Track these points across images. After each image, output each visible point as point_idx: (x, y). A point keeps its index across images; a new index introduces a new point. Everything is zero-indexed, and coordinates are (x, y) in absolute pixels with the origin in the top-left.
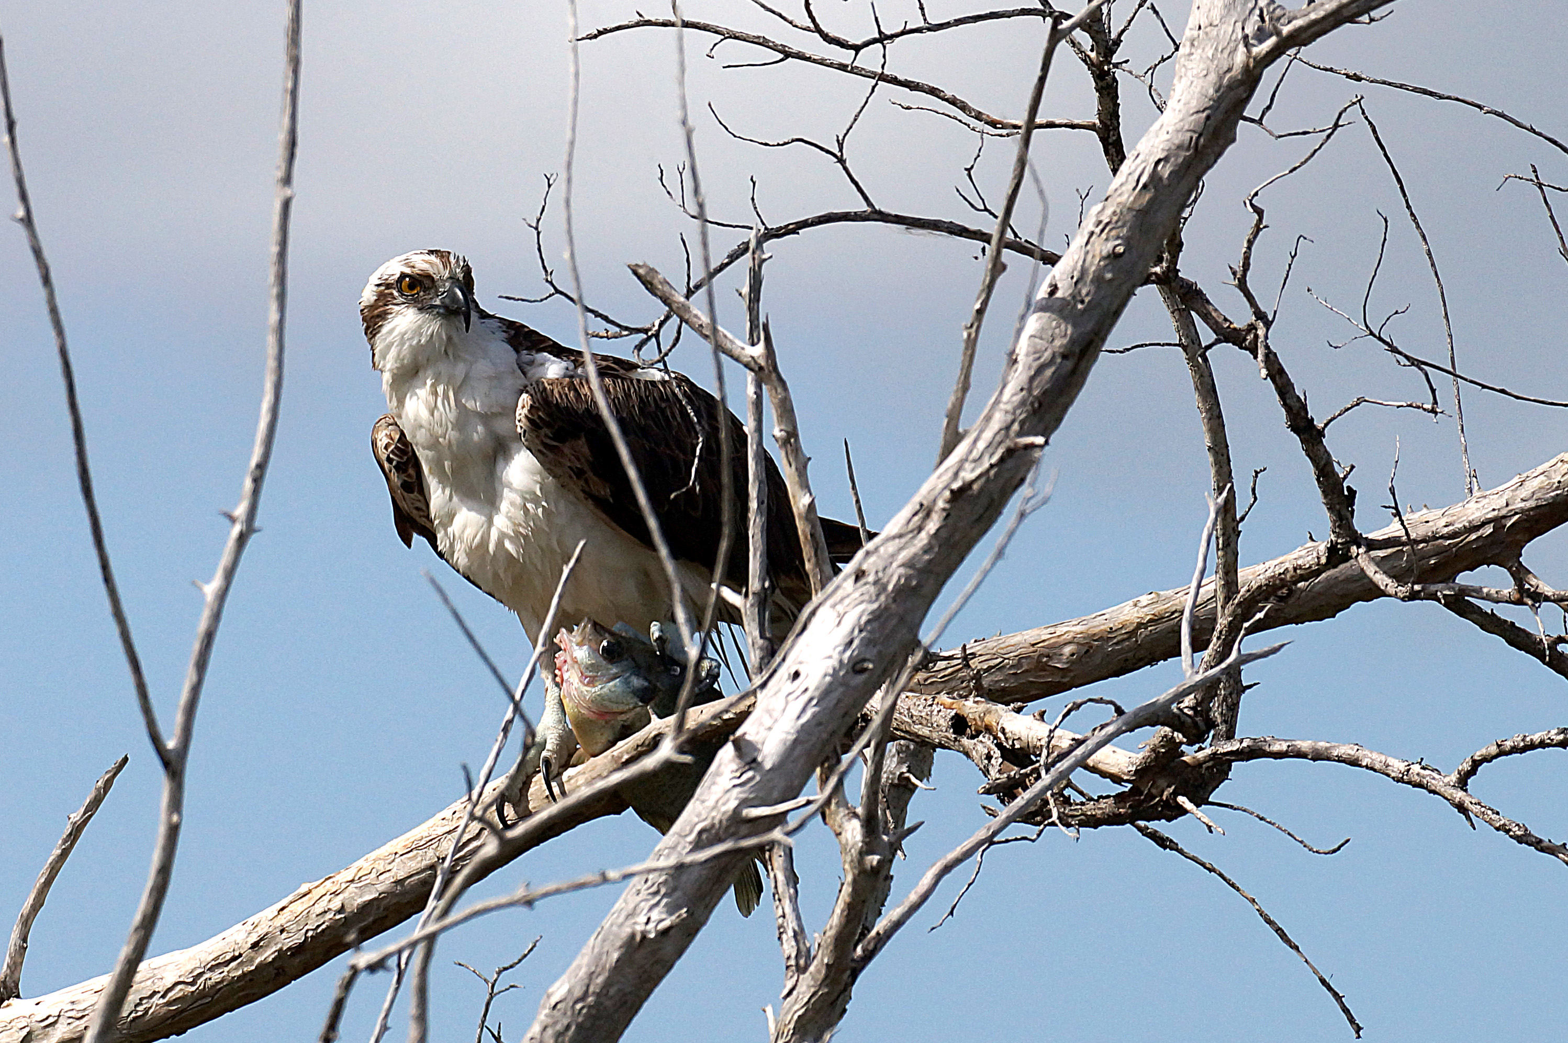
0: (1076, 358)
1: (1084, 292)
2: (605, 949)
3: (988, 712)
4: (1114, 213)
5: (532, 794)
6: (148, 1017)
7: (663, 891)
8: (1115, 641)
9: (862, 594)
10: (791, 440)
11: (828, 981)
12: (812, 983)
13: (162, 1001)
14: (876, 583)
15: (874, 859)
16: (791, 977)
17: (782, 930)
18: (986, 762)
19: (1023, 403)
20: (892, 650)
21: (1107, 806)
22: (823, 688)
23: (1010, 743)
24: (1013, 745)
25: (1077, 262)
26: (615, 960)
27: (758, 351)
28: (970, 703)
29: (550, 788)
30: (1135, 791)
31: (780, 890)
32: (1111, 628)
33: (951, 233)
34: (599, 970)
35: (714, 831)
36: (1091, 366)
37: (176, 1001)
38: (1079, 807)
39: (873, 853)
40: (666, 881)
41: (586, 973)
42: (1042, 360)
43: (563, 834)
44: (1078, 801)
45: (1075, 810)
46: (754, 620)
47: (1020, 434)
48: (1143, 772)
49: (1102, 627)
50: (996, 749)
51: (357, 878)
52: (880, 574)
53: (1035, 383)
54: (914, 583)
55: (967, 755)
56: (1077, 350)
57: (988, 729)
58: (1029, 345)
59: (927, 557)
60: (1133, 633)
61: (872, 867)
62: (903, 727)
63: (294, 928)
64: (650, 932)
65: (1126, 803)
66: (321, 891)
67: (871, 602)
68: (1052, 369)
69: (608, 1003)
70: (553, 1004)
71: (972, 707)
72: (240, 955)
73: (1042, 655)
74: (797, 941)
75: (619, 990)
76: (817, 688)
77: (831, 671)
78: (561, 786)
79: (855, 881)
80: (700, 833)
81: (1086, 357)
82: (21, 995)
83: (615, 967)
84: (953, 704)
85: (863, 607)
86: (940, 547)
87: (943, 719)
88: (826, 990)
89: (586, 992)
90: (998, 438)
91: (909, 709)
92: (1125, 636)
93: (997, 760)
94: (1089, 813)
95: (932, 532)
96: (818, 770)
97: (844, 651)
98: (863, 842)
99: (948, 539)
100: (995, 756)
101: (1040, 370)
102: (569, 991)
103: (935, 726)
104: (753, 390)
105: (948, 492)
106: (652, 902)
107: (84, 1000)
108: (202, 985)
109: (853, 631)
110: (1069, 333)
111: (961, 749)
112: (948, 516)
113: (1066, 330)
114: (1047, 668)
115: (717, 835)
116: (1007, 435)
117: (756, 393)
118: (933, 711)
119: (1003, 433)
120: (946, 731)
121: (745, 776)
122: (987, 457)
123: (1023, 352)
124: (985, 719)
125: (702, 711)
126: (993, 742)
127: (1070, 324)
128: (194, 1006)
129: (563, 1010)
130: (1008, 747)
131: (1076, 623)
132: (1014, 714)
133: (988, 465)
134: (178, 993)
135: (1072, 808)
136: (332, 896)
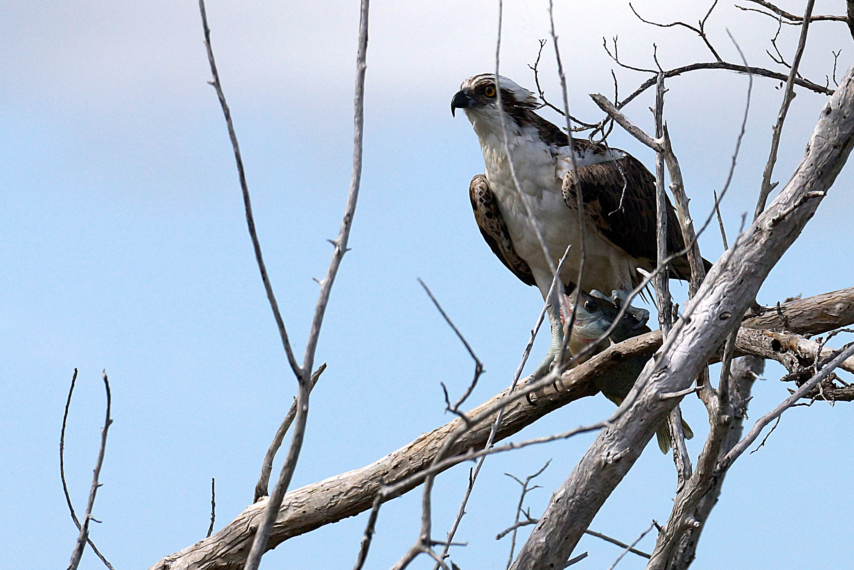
0: (841, 148)
1: (845, 112)
2: (585, 470)
3: (791, 338)
6: (337, 506)
7: (616, 438)
9: (725, 277)
10: (679, 190)
11: (701, 484)
12: (693, 485)
13: (345, 497)
14: (732, 270)
15: (726, 417)
16: (681, 481)
17: (676, 456)
18: (791, 365)
19: (813, 172)
20: (741, 307)
22: (703, 328)
23: (804, 355)
24: (805, 356)
25: (841, 96)
26: (590, 476)
27: (661, 141)
28: (782, 334)
31: (675, 434)
33: (764, 75)
34: (582, 481)
35: (644, 406)
36: (850, 152)
37: (352, 497)
38: (841, 389)
39: (725, 413)
40: (618, 433)
41: (575, 483)
42: (822, 149)
44: (840, 387)
47: (811, 189)
50: (796, 358)
51: (451, 430)
52: (735, 266)
53: (819, 162)
54: (753, 271)
55: (781, 362)
56: (842, 143)
57: (792, 348)
58: (815, 141)
59: (760, 256)
61: (724, 422)
62: (746, 347)
63: (417, 458)
64: (609, 461)
66: (431, 437)
67: (729, 281)
68: (828, 154)
69: (587, 499)
70: (556, 499)
71: (782, 336)
72: (387, 473)
73: (824, 309)
74: (684, 462)
75: (593, 492)
76: (700, 328)
77: (708, 319)
80: (636, 407)
81: (847, 147)
82: (269, 494)
83: (591, 479)
84: (773, 334)
85: (724, 284)
86: (767, 251)
87: (767, 342)
88: (700, 489)
89: (575, 493)
90: (799, 191)
91: (749, 337)
93: (796, 365)
94: (846, 393)
95: (763, 242)
97: (715, 307)
98: (719, 408)
99: (771, 246)
100: (796, 362)
101: (822, 154)
102: (566, 493)
103: (763, 346)
104: (658, 162)
105: (771, 221)
106: (611, 444)
107: (303, 497)
108: (367, 488)
109: (720, 297)
110: (837, 133)
111: (777, 359)
112: (771, 234)
113: (836, 132)
114: (827, 316)
115: (646, 407)
116: (804, 190)
117: (660, 164)
118: (762, 338)
119: (801, 188)
120: (769, 349)
121: (661, 376)
122: (793, 202)
123: (812, 144)
124: (791, 342)
125: (638, 339)
126: (794, 355)
127: (838, 129)
128: (362, 500)
129: (562, 503)
130: (802, 357)
131: (842, 291)
132: (806, 340)
133: (793, 206)
134: (353, 493)
135: (837, 390)
136: (437, 440)
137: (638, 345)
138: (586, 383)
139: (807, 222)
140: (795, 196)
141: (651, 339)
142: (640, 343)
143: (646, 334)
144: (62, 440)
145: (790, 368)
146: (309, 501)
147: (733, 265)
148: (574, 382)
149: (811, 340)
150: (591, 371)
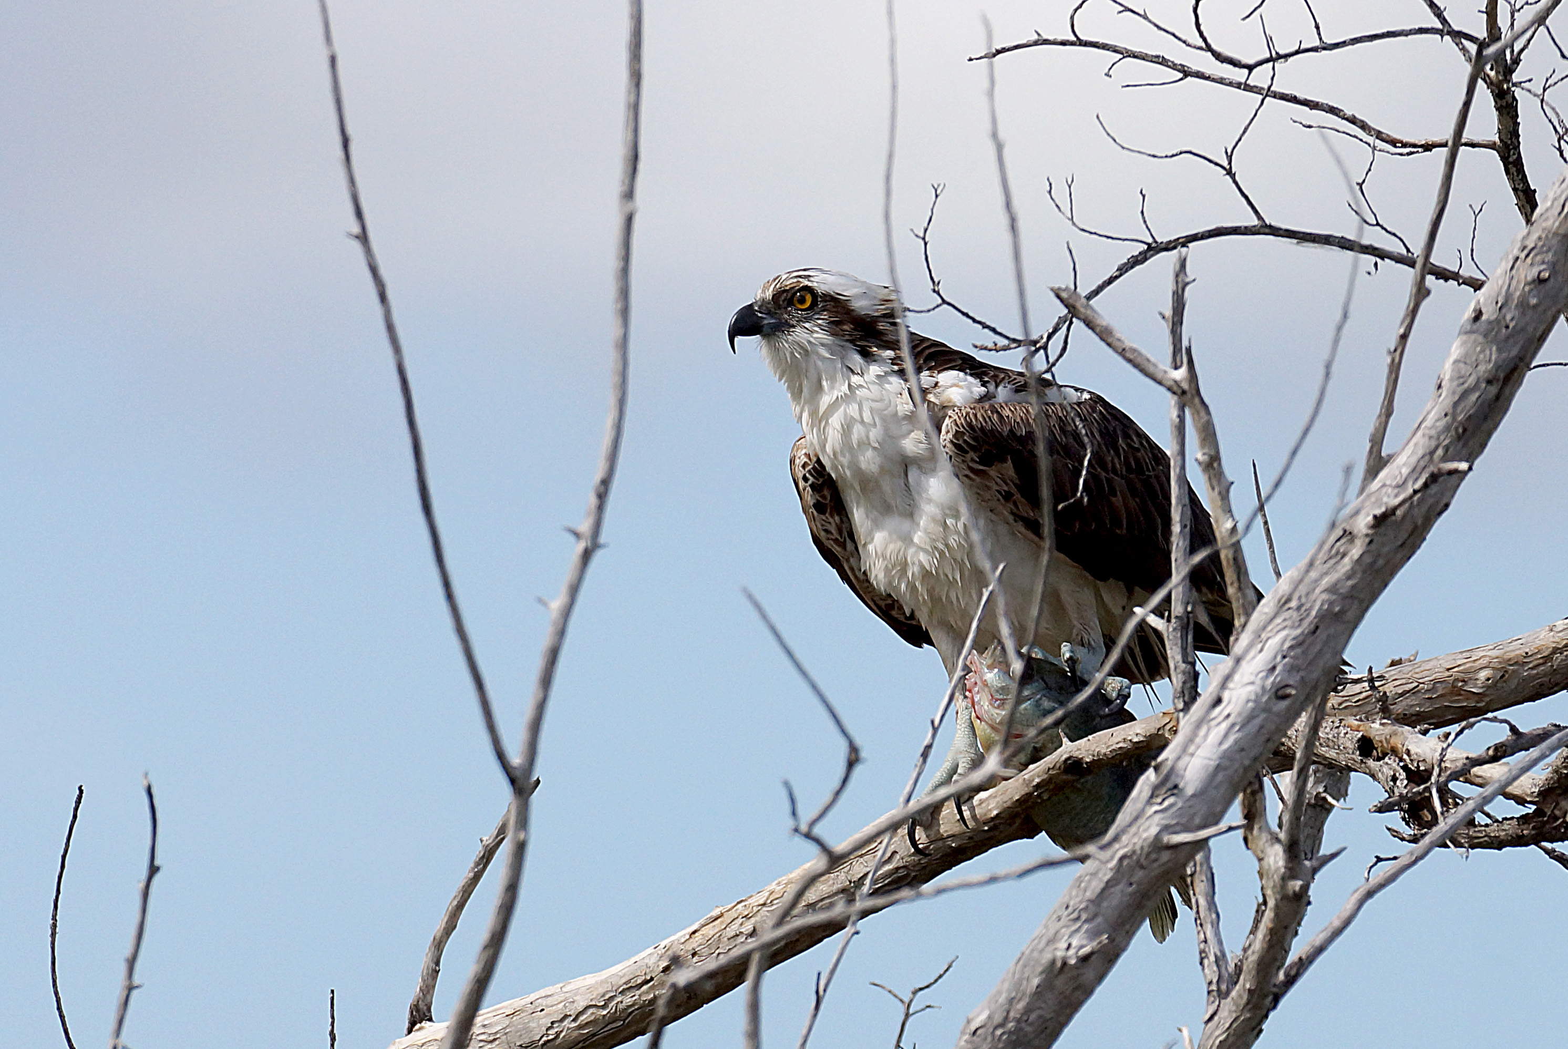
0: (1501, 383)
1: (1508, 317)
2: (1026, 975)
3: (1395, 733)
4: (1540, 238)
5: (943, 819)
6: (558, 1041)
7: (1084, 916)
8: (1531, 666)
9: (1285, 620)
10: (1213, 465)
11: (1250, 1006)
12: (1234, 1008)
13: (574, 1025)
14: (1299, 608)
15: (1297, 884)
16: (1213, 1002)
17: (1203, 955)
18: (1392, 783)
19: (1447, 428)
20: (1315, 676)
21: (1510, 828)
22: (1245, 715)
23: (1416, 765)
24: (1418, 767)
25: (1501, 287)
26: (1035, 986)
27: (1180, 374)
28: (1376, 725)
29: (960, 812)
30: (1538, 813)
31: (1202, 914)
32: (1527, 653)
33: (1343, 248)
34: (1019, 995)
35: (1135, 858)
36: (1516, 391)
37: (587, 1024)
38: (1483, 828)
39: (1294, 877)
40: (1087, 907)
41: (1006, 998)
42: (1466, 385)
43: (976, 858)
44: (1483, 823)
45: (1479, 831)
46: (1176, 644)
47: (1445, 459)
48: (1546, 794)
49: (1518, 652)
50: (1401, 771)
51: (769, 901)
52: (1303, 600)
53: (1459, 409)
54: (1337, 609)
55: (1373, 776)
56: (1502, 376)
57: (1394, 751)
58: (1453, 371)
59: (1350, 583)
60: (1548, 658)
61: (1294, 891)
63: (706, 952)
64: (1070, 957)
65: (1529, 824)
66: (732, 913)
67: (1293, 627)
68: (1477, 394)
69: (1028, 1029)
70: (973, 1029)
71: (1377, 729)
72: (652, 979)
73: (1457, 680)
74: (1218, 966)
75: (1040, 1017)
76: (1239, 714)
77: (1253, 697)
78: (972, 809)
79: (1277, 906)
80: (1122, 859)
81: (1511, 382)
82: (434, 1019)
83: (1036, 993)
84: (1359, 726)
85: (1284, 633)
86: (1363, 573)
87: (1349, 741)
88: (1248, 1015)
89: (1007, 1017)
90: (1422, 464)
92: (1541, 661)
93: (1402, 781)
94: (1492, 835)
95: (1356, 557)
96: (1241, 796)
97: (1267, 677)
98: (1285, 867)
99: (1372, 564)
100: (1401, 777)
101: (1464, 395)
102: (989, 1017)
103: (1341, 748)
104: (1174, 413)
105: (1370, 518)
106: (1073, 928)
107: (496, 1024)
108: (614, 1008)
109: (1275, 657)
110: (1493, 357)
111: (1368, 771)
112: (1371, 542)
113: (1491, 354)
114: (1462, 692)
115: (1138, 861)
116: (1431, 460)
117: (1179, 416)
118: (1340, 733)
119: (1427, 458)
120: (1353, 753)
121: (1166, 803)
122: (1410, 483)
123: (1447, 377)
124: (1392, 741)
125: (1112, 735)
126: (1398, 764)
127: (1494, 348)
128: (605, 1029)
129: (983, 1037)
130: (1413, 768)
131: (1492, 647)
132: (1421, 736)
133: (1411, 491)
134: (589, 1016)
135: (1476, 829)
136: (744, 919)
137: (1112, 745)
138: (1017, 815)
139: (1436, 520)
140: (1415, 471)
141: (1137, 735)
142: (1116, 741)
143: (1127, 724)
144: (54, 918)
145: (1390, 788)
146: (508, 1030)
147: (1300, 598)
148: (995, 813)
149: (1430, 736)
150: (1027, 794)
